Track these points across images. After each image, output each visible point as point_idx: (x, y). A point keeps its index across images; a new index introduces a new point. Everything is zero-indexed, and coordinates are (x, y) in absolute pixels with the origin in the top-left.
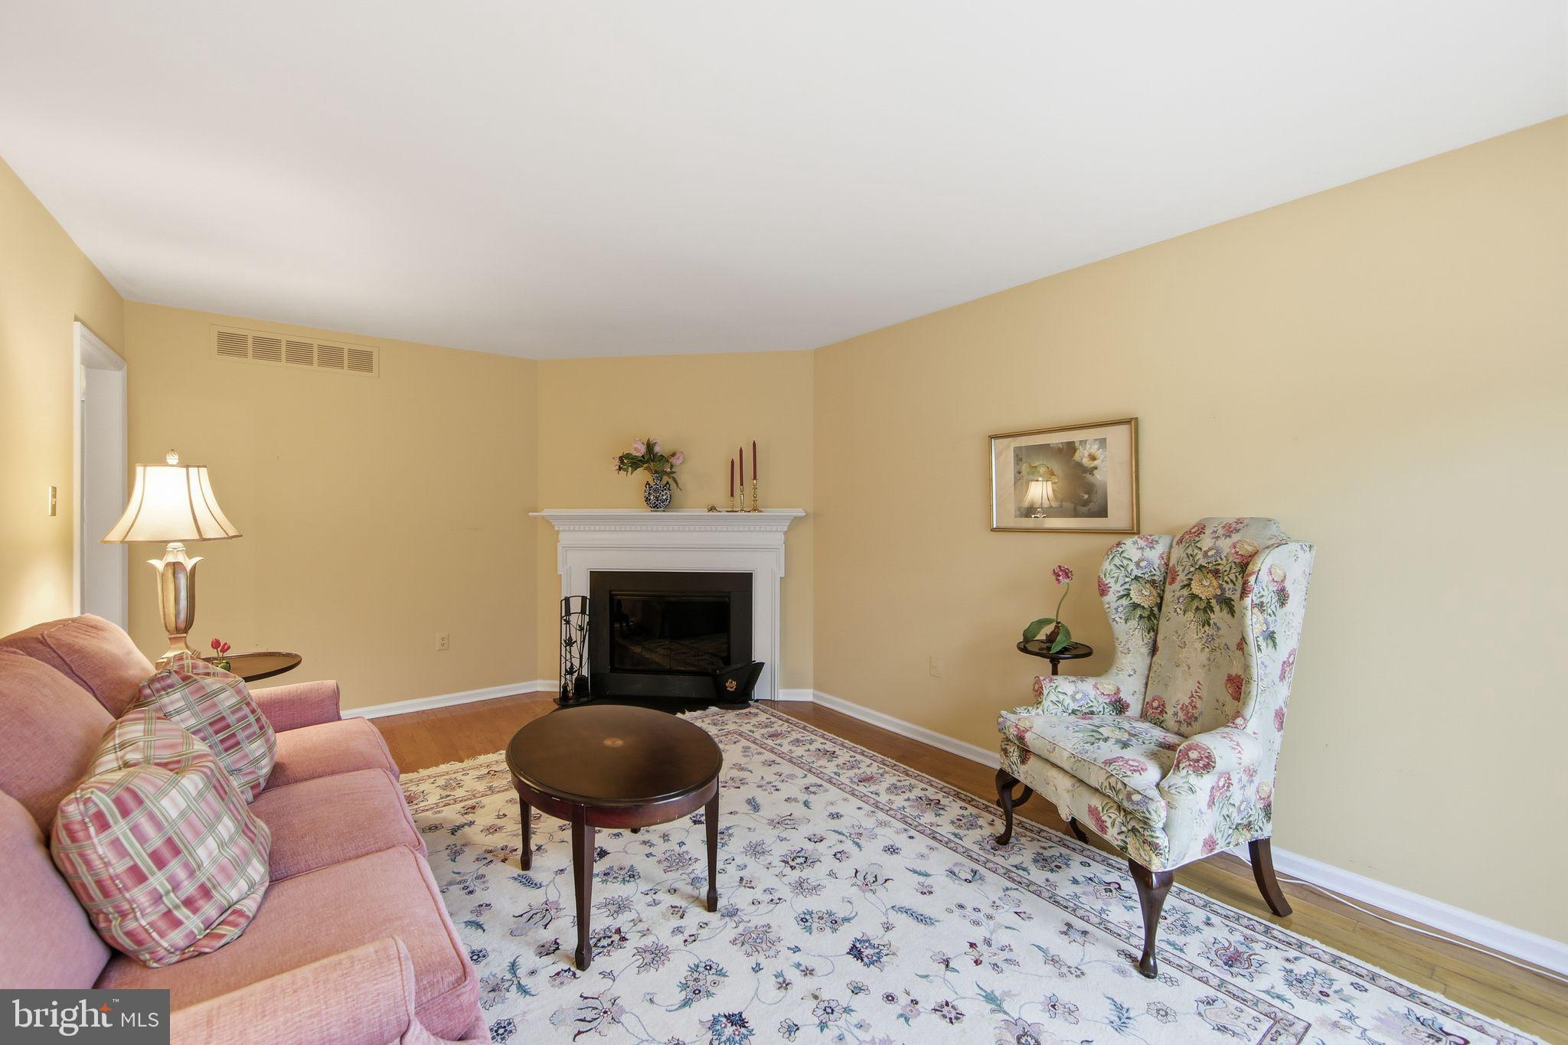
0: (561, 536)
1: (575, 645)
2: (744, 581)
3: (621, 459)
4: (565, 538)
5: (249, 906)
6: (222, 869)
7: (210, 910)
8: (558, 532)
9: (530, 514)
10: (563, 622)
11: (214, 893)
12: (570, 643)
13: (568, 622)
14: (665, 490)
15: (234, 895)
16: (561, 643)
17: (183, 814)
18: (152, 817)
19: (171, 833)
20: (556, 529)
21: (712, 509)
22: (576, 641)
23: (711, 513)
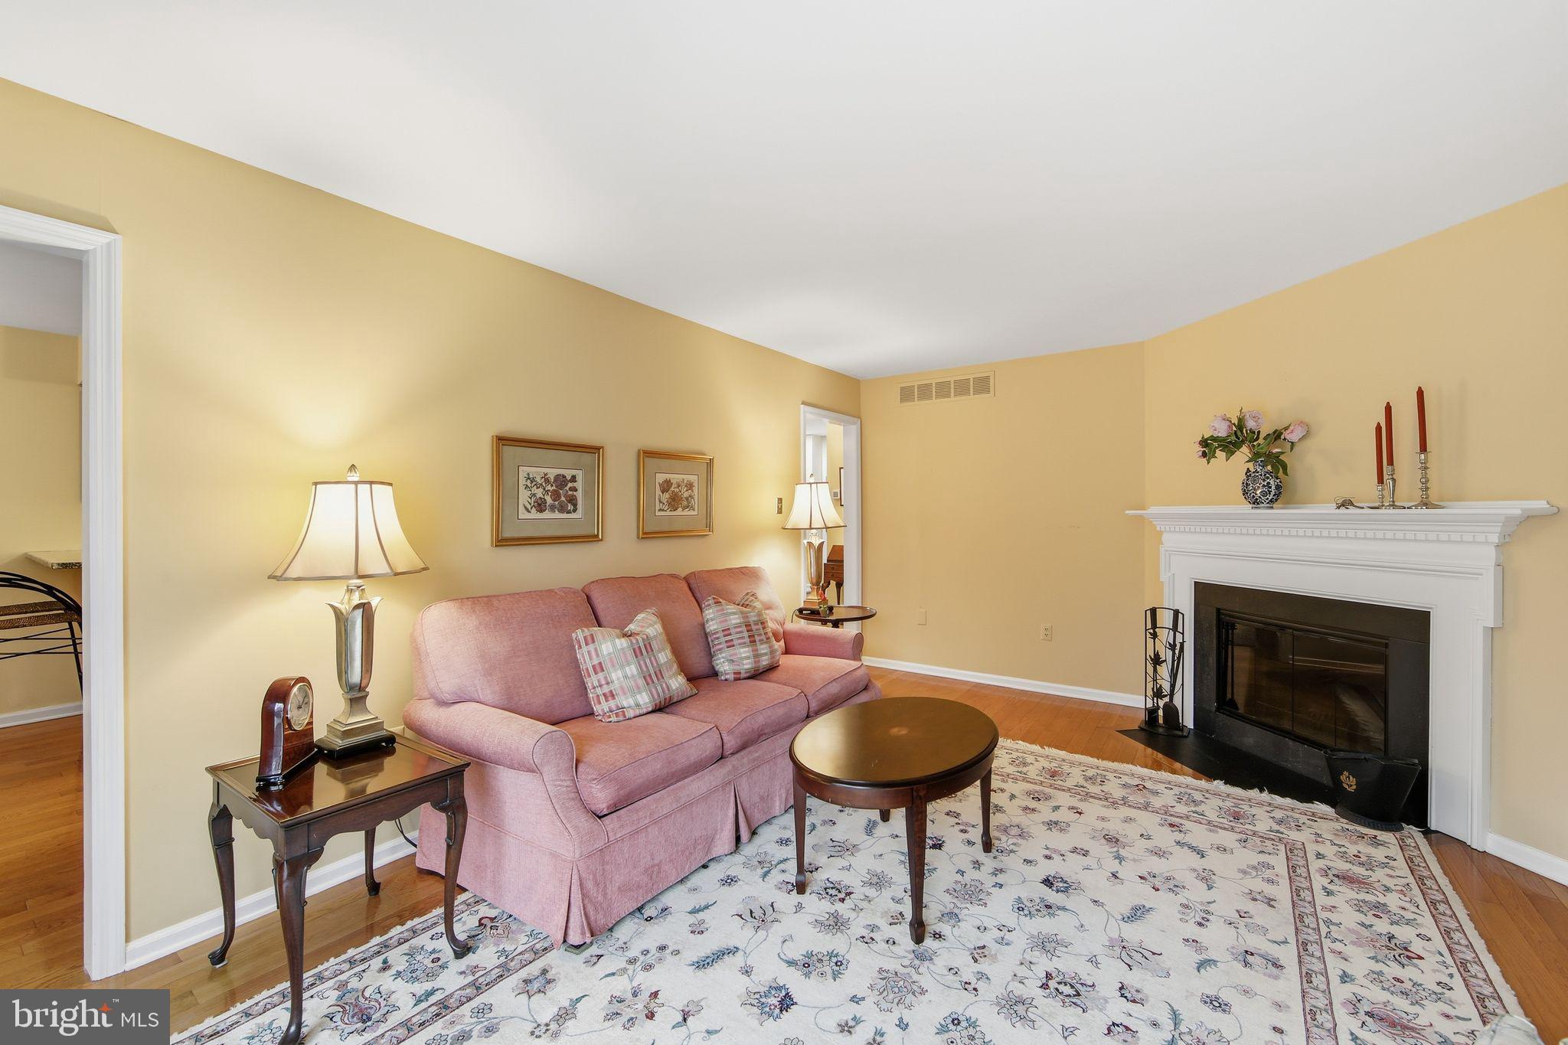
0: (1165, 537)
1: (1164, 664)
2: (1417, 623)
3: (1204, 443)
4: (1169, 540)
5: (630, 714)
6: (622, 688)
7: (612, 704)
8: (1161, 533)
9: (1127, 512)
10: (1148, 635)
11: (616, 697)
12: (1157, 660)
13: (1155, 636)
14: (1268, 478)
15: (625, 704)
16: (1146, 659)
17: (609, 654)
18: (596, 650)
19: (602, 660)
20: (1158, 529)
21: (1346, 504)
22: (1166, 661)
23: (1343, 510)
